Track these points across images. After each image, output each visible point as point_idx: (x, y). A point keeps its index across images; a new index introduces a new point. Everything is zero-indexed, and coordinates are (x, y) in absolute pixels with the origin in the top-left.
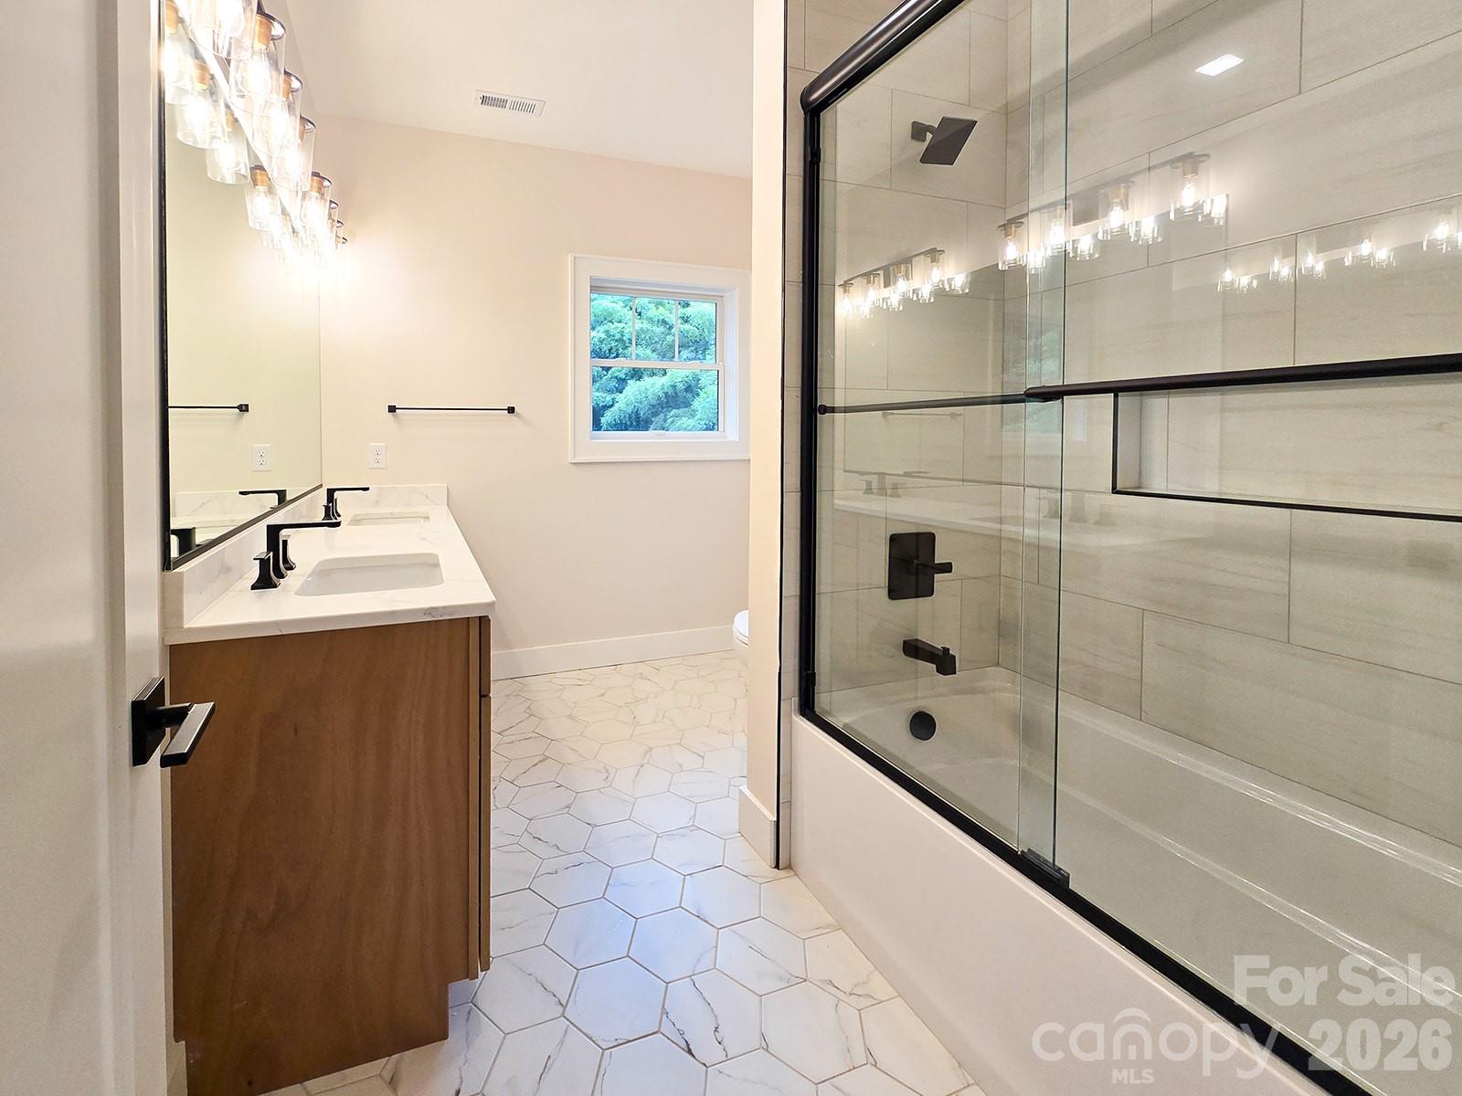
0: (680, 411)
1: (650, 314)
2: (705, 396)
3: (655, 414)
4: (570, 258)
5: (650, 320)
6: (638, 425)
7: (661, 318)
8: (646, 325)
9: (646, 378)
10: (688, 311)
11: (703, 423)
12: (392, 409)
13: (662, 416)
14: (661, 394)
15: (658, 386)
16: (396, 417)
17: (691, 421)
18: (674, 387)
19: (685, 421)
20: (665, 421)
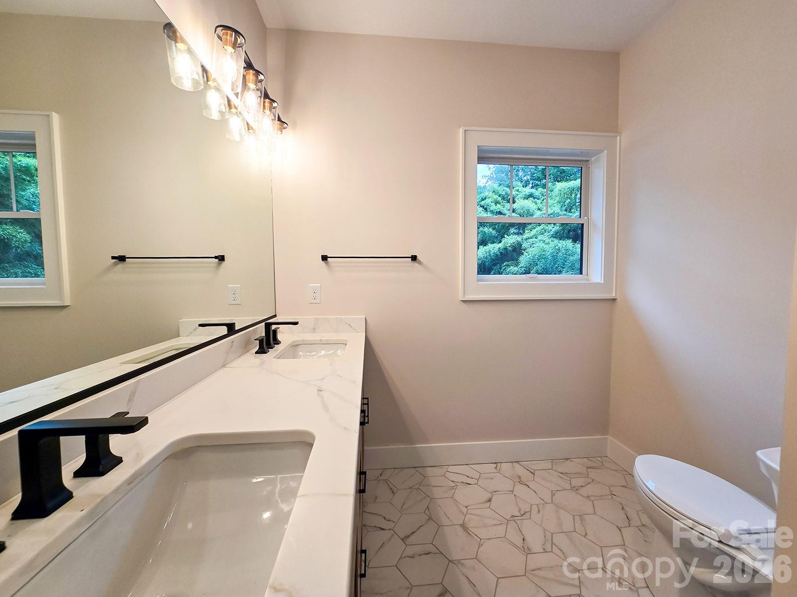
0: (509, 263)
1: (492, 208)
2: (527, 254)
3: (495, 265)
4: (461, 131)
5: (492, 212)
6: (484, 271)
7: (498, 210)
8: (489, 215)
9: (489, 245)
10: (515, 206)
11: (523, 269)
12: (325, 258)
13: (498, 266)
14: (498, 253)
15: (496, 250)
16: (327, 263)
17: (516, 268)
18: (506, 249)
19: (513, 269)
20: (501, 268)
